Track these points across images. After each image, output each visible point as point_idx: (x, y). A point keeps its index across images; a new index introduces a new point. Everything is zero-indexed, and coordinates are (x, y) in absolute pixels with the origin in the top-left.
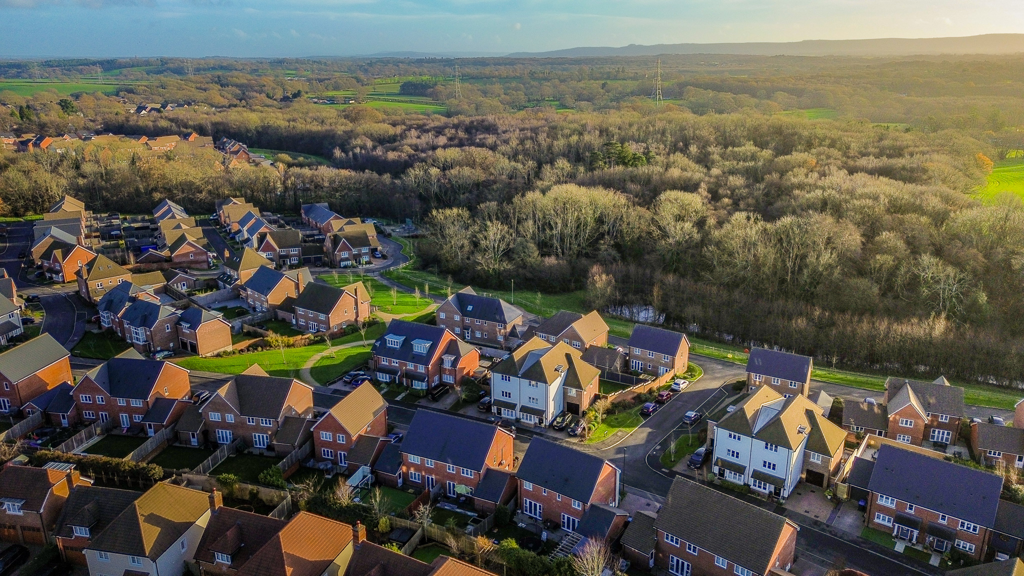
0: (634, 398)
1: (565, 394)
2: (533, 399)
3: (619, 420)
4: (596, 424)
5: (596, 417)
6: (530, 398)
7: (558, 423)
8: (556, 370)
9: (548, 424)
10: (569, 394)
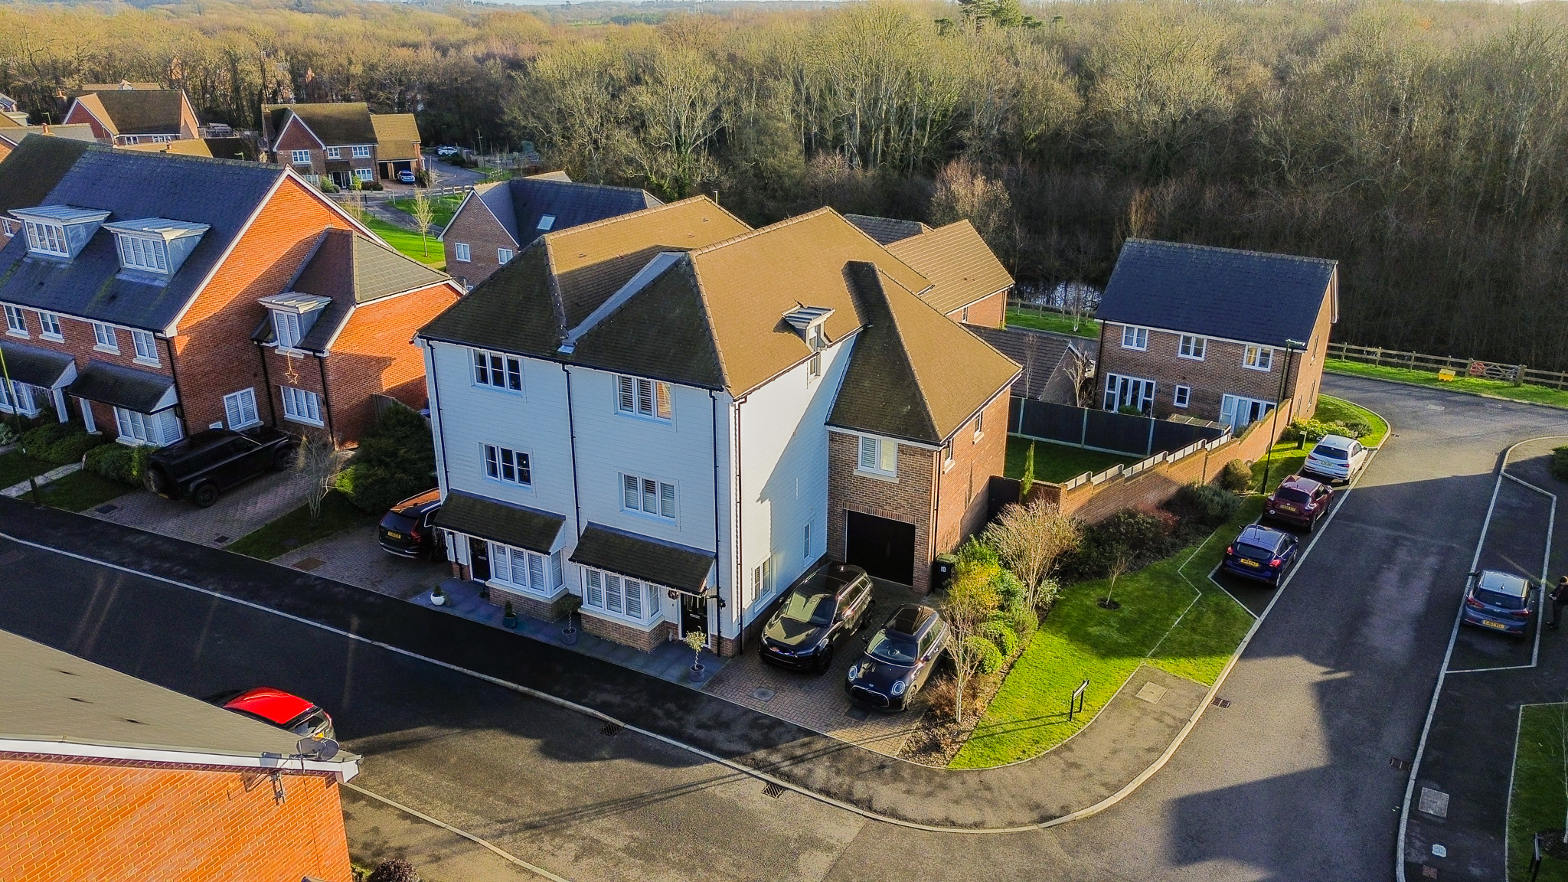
0: (1166, 505)
1: (838, 471)
2: (649, 486)
3: (1127, 610)
4: (1010, 637)
5: (1009, 594)
6: (630, 482)
7: (792, 627)
8: (786, 325)
9: (731, 632)
10: (861, 470)
